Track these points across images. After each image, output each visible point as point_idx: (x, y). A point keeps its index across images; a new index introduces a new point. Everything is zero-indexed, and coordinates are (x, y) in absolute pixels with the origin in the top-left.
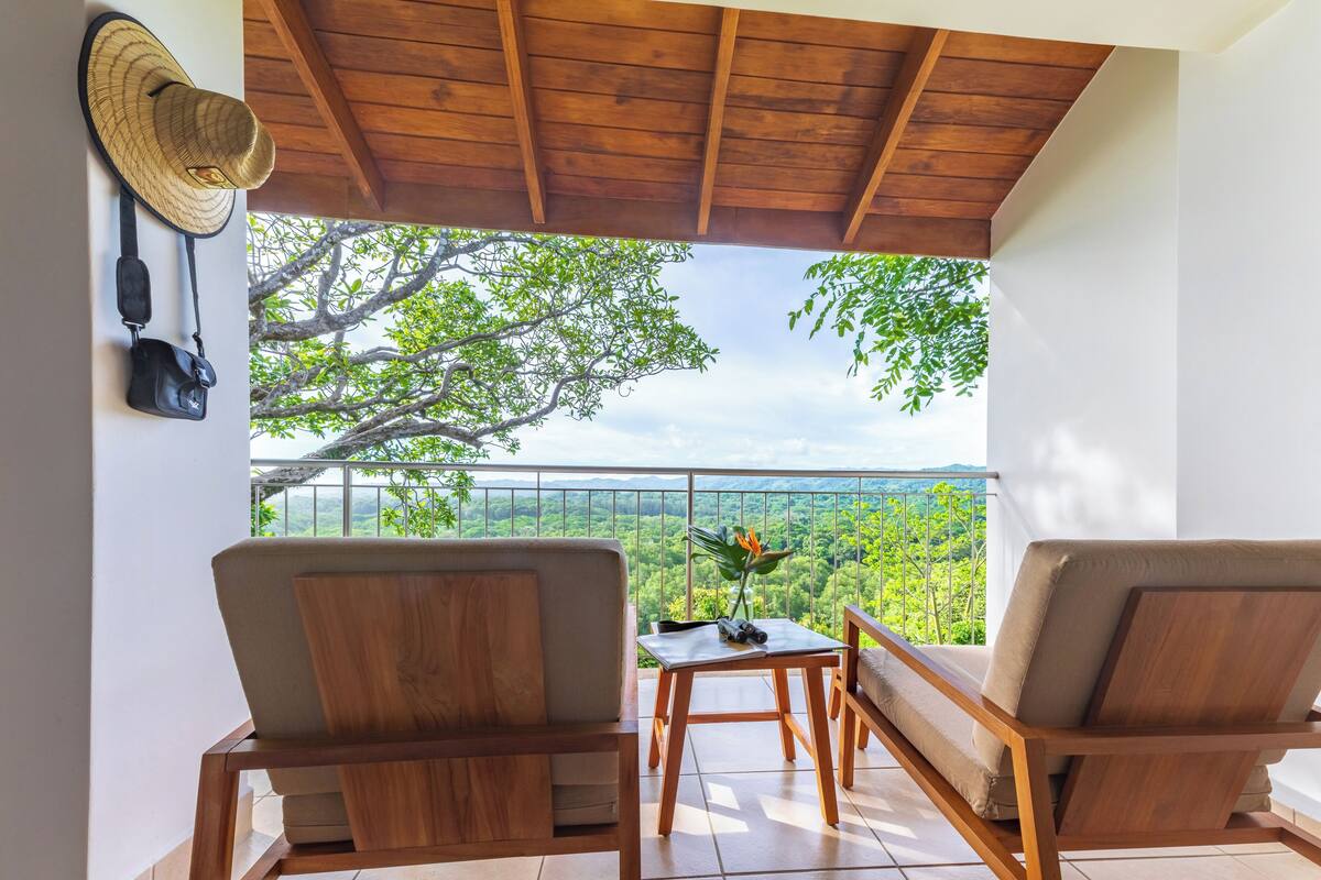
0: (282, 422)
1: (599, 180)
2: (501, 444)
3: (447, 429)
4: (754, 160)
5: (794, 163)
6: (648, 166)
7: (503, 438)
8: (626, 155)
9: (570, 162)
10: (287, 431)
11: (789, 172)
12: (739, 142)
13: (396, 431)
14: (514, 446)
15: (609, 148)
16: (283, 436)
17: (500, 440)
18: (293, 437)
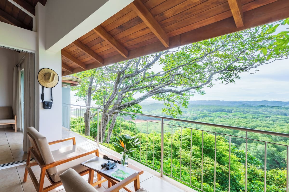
0: (142, 90)
1: (137, 44)
2: (198, 92)
3: (172, 91)
4: (176, 21)
5: (193, 14)
6: (145, 37)
7: (198, 91)
8: (138, 37)
9: (128, 44)
10: (143, 91)
11: (193, 17)
12: (166, 20)
13: (158, 92)
14: (202, 93)
15: (134, 38)
16: (142, 92)
17: (197, 91)
18: (144, 93)
